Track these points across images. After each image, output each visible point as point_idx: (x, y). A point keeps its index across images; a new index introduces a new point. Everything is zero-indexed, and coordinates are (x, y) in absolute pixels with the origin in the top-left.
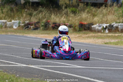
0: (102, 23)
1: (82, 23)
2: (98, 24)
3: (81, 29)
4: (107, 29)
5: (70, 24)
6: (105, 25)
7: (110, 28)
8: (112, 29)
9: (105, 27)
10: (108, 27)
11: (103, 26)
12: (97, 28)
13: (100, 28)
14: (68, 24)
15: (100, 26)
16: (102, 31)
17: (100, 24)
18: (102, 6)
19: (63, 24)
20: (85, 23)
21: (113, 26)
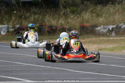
0: (108, 25)
1: (84, 25)
2: (102, 26)
3: (83, 32)
4: (114, 31)
5: (70, 27)
6: (111, 27)
7: (117, 30)
8: (120, 31)
9: (111, 29)
10: (115, 29)
11: (109, 28)
12: (101, 30)
13: (105, 31)
14: (68, 27)
15: (105, 28)
16: (108, 34)
17: (105, 26)
18: (108, 4)
19: (61, 27)
20: (88, 25)
21: (120, 27)
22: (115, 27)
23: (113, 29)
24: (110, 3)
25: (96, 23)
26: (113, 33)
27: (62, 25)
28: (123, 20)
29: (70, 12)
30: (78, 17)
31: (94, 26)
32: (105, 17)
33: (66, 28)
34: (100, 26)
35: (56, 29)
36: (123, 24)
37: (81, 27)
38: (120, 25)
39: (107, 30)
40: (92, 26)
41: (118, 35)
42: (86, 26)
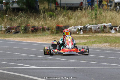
0: (77, 25)
1: (59, 25)
2: (73, 26)
3: (58, 31)
4: (82, 30)
5: (48, 27)
6: (79, 27)
7: (84, 30)
8: (86, 30)
9: (79, 29)
10: (82, 28)
11: (78, 28)
12: (72, 30)
13: (75, 30)
14: (46, 27)
15: (75, 28)
16: (77, 32)
17: (75, 26)
18: (77, 9)
19: (42, 27)
20: (62, 26)
21: (87, 27)
22: (83, 27)
23: (81, 28)
24: (78, 9)
25: (68, 24)
26: (81, 32)
27: (42, 26)
28: (88, 22)
29: (48, 16)
30: (54, 20)
31: (67, 26)
32: (75, 19)
33: (45, 28)
34: (71, 26)
35: (38, 28)
36: (88, 25)
37: (57, 27)
38: (86, 26)
39: (77, 29)
40: (65, 26)
41: (85, 33)
42: (61, 26)
